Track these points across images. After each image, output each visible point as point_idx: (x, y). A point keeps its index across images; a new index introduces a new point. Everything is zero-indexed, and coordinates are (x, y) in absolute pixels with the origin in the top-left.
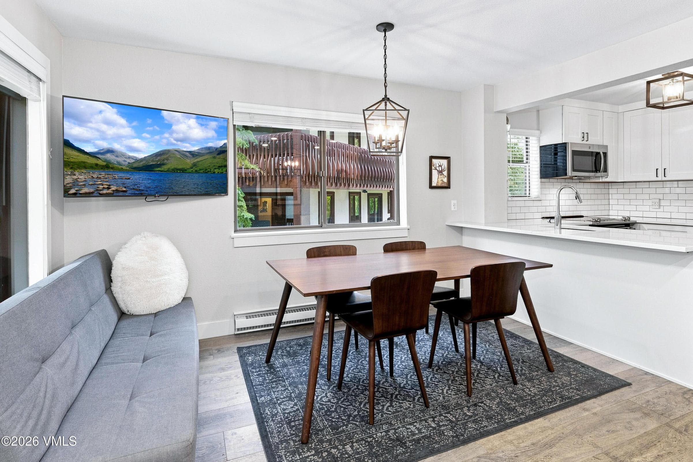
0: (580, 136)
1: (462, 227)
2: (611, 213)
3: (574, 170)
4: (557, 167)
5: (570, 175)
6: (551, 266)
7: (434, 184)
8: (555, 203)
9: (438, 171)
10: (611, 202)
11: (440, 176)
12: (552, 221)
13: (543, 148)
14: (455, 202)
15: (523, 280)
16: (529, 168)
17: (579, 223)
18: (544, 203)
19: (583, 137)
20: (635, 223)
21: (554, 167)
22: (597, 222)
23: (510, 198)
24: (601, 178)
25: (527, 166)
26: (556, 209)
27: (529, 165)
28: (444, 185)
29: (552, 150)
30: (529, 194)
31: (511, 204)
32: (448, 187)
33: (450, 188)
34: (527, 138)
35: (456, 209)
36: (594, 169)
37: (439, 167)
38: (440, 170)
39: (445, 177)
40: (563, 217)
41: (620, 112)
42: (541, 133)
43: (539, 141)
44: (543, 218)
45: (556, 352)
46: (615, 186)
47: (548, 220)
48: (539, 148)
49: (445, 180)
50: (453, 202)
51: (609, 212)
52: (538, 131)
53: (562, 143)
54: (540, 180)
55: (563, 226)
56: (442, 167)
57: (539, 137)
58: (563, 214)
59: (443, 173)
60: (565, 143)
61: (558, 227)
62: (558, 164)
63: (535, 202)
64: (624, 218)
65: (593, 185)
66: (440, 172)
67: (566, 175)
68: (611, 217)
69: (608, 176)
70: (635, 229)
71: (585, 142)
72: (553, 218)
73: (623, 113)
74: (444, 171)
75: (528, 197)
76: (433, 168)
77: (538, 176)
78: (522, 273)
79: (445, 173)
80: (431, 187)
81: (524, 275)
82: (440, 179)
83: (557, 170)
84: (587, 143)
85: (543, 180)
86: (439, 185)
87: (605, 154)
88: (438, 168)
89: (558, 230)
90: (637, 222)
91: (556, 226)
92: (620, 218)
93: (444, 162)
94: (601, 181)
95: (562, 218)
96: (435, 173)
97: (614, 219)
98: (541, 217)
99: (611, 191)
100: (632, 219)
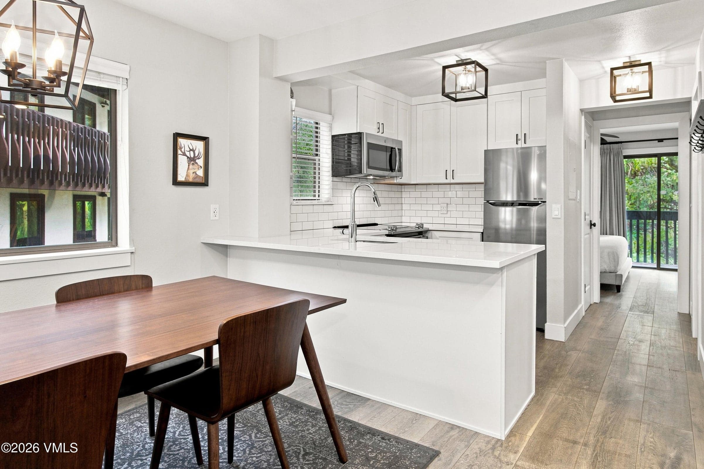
0: (376, 127)
1: (227, 245)
2: (404, 219)
3: (369, 167)
4: (350, 163)
5: (365, 173)
6: (344, 301)
7: (181, 178)
8: (348, 208)
9: (188, 157)
10: (405, 207)
11: (191, 166)
12: (346, 231)
13: (334, 138)
14: (217, 206)
15: (306, 329)
16: (319, 162)
17: (374, 233)
18: (336, 208)
19: (379, 129)
20: (428, 231)
21: (348, 164)
22: (393, 230)
23: (295, 201)
24: (395, 178)
25: (317, 160)
26: (349, 215)
27: (319, 158)
28: (198, 180)
29: (345, 142)
30: (319, 197)
31: (295, 209)
32: (205, 184)
33: (208, 186)
34: (317, 123)
35: (217, 218)
36: (388, 168)
37: (189, 151)
38: (192, 156)
39: (200, 168)
40: (359, 226)
41: (413, 105)
42: (333, 119)
43: (331, 128)
44: (335, 227)
45: (350, 421)
46: (406, 188)
47: (340, 230)
48: (330, 137)
49: (201, 173)
50: (213, 207)
51: (401, 219)
52: (330, 115)
53: (356, 132)
54: (331, 178)
55: (359, 238)
56: (196, 152)
57: (332, 124)
58: (358, 223)
59: (197, 161)
60: (359, 133)
61: (353, 239)
62: (352, 160)
63: (325, 207)
64: (417, 224)
65: (387, 188)
66: (192, 160)
67: (360, 172)
68: (404, 224)
69: (402, 176)
70: (427, 238)
71: (380, 134)
72: (347, 227)
73: (416, 107)
74: (199, 159)
75: (318, 200)
76: (179, 152)
77: (330, 173)
78: (305, 318)
79: (201, 162)
80: (176, 182)
81: (307, 321)
82: (191, 172)
83: (350, 167)
84: (382, 135)
85: (335, 179)
86: (191, 180)
87: (400, 150)
88: (188, 154)
89: (353, 243)
90: (430, 229)
91: (350, 238)
92: (414, 225)
93: (199, 146)
94: (395, 182)
95: (357, 227)
96: (182, 161)
97: (408, 227)
98: (332, 227)
99: (404, 195)
100: (426, 226)
